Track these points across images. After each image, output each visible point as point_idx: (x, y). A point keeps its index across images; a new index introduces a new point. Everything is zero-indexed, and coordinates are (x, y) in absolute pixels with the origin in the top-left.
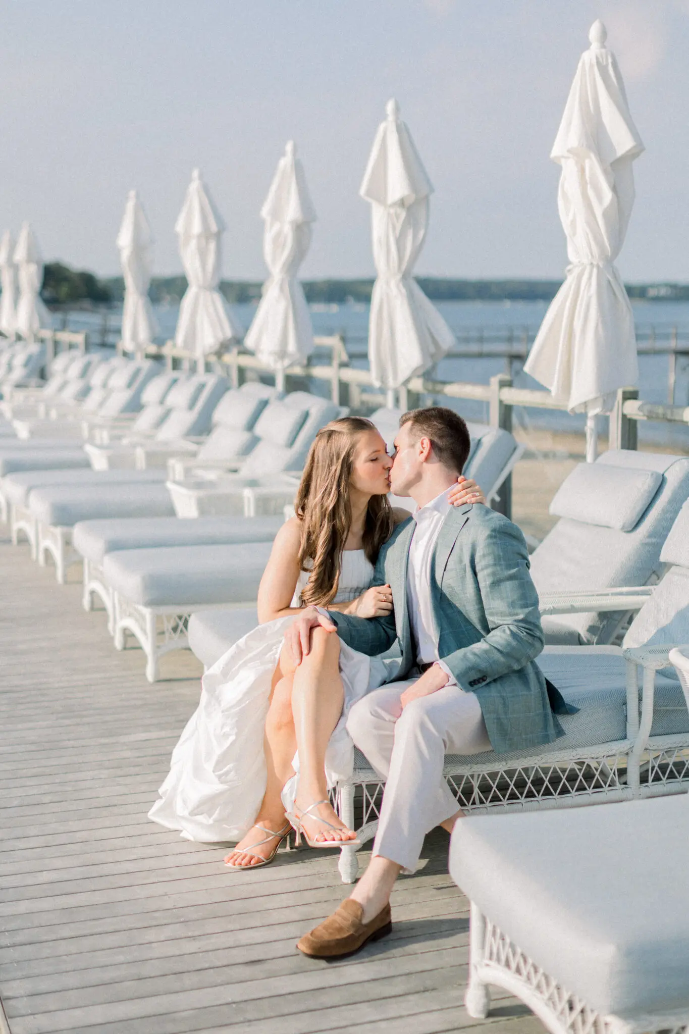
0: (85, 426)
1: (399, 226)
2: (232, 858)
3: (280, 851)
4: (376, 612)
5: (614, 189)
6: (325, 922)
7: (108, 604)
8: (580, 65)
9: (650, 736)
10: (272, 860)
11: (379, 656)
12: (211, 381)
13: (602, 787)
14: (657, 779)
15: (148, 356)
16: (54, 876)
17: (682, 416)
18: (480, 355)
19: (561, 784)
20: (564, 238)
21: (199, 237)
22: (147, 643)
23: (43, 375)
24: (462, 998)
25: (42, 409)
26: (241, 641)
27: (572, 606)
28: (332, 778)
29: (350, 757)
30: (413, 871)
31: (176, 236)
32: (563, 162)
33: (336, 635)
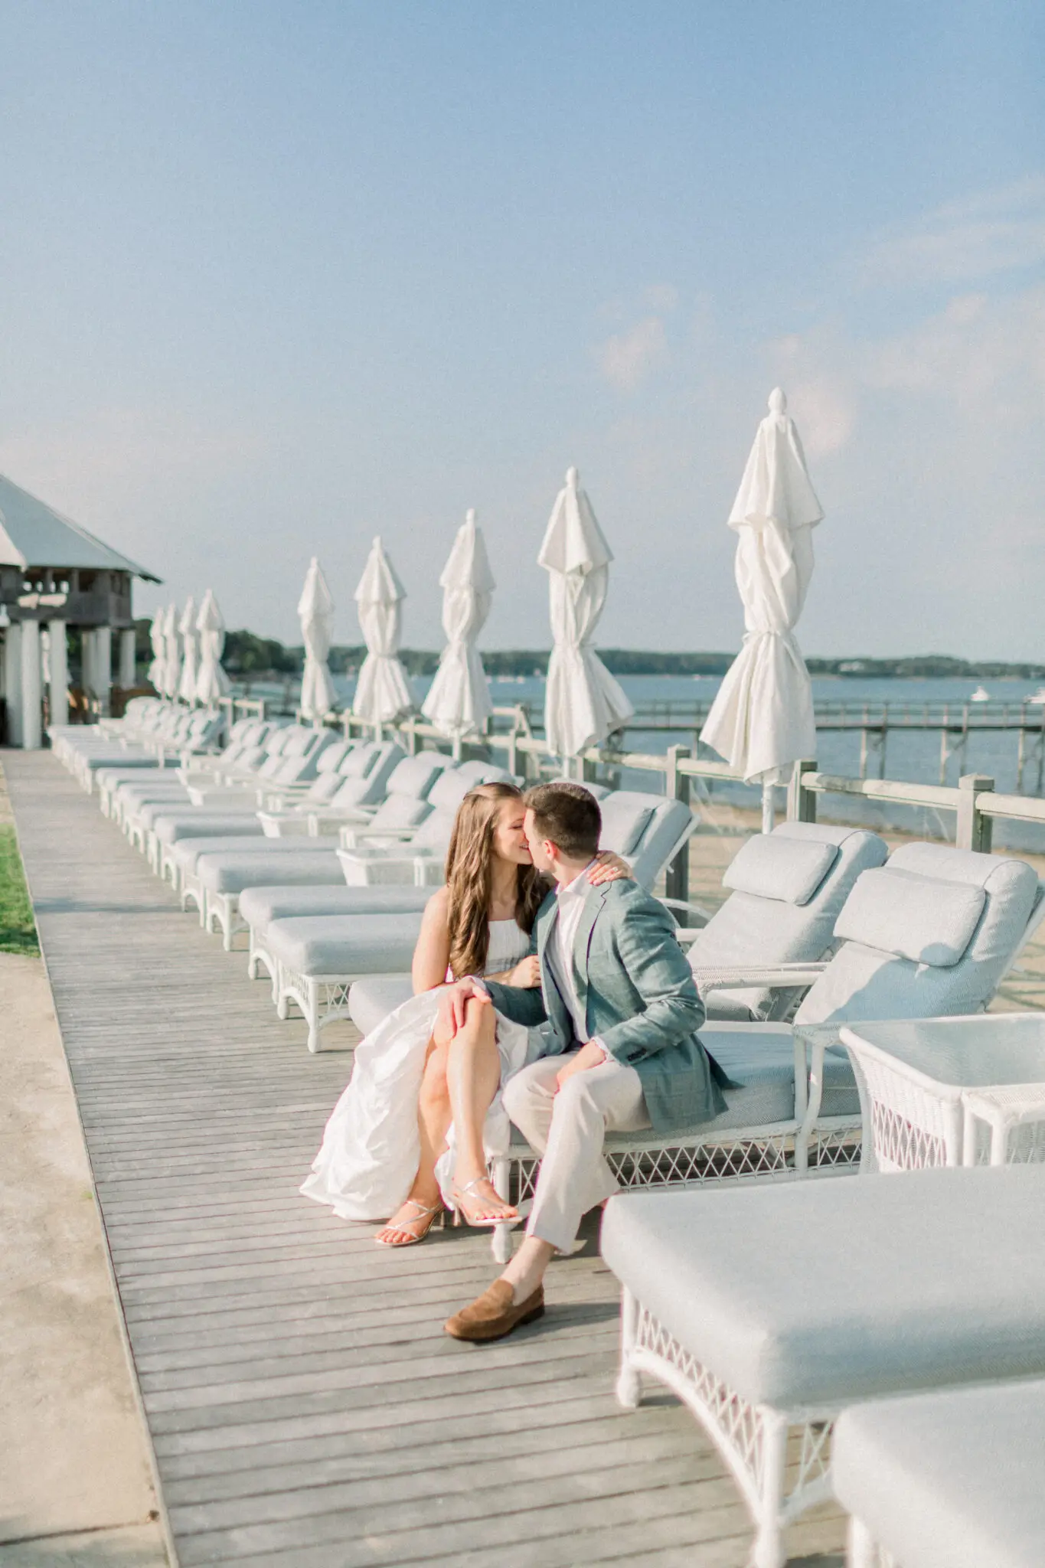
0: (259, 793)
1: (576, 595)
2: (383, 1234)
3: (434, 1228)
4: (533, 982)
5: (793, 557)
6: (475, 1303)
7: (273, 974)
8: (759, 432)
9: (819, 1116)
10: (425, 1238)
11: (538, 1027)
12: (387, 749)
13: (768, 1169)
14: (826, 1161)
15: (326, 724)
16: (202, 1249)
17: (862, 787)
18: (668, 729)
19: (726, 1165)
20: (742, 607)
21: (378, 603)
22: (309, 1012)
23: (222, 742)
24: (612, 1385)
25: (217, 775)
26: (396, 1013)
27: (742, 981)
28: (489, 1153)
29: (504, 1133)
30: (569, 1251)
31: (356, 603)
32: (742, 530)
33: (491, 1006)
